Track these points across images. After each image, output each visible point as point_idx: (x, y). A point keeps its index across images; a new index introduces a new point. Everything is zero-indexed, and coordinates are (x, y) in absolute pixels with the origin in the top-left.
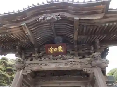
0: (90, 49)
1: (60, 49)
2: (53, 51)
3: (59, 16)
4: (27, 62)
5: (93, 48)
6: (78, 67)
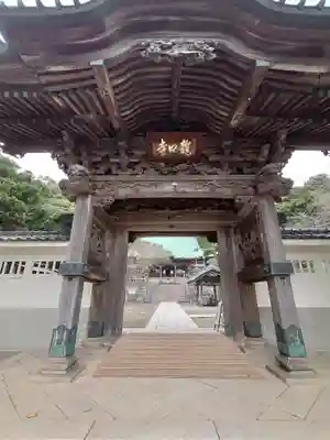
0: (258, 152)
1: (185, 147)
2: (167, 151)
3: (211, 49)
4: (98, 178)
5: (266, 152)
6: (226, 193)
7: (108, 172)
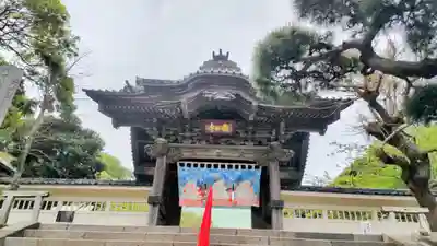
0: (270, 133)
1: (226, 128)
2: (214, 130)
4: (171, 145)
5: (274, 133)
7: (176, 141)
